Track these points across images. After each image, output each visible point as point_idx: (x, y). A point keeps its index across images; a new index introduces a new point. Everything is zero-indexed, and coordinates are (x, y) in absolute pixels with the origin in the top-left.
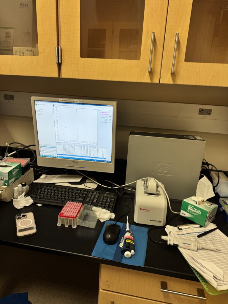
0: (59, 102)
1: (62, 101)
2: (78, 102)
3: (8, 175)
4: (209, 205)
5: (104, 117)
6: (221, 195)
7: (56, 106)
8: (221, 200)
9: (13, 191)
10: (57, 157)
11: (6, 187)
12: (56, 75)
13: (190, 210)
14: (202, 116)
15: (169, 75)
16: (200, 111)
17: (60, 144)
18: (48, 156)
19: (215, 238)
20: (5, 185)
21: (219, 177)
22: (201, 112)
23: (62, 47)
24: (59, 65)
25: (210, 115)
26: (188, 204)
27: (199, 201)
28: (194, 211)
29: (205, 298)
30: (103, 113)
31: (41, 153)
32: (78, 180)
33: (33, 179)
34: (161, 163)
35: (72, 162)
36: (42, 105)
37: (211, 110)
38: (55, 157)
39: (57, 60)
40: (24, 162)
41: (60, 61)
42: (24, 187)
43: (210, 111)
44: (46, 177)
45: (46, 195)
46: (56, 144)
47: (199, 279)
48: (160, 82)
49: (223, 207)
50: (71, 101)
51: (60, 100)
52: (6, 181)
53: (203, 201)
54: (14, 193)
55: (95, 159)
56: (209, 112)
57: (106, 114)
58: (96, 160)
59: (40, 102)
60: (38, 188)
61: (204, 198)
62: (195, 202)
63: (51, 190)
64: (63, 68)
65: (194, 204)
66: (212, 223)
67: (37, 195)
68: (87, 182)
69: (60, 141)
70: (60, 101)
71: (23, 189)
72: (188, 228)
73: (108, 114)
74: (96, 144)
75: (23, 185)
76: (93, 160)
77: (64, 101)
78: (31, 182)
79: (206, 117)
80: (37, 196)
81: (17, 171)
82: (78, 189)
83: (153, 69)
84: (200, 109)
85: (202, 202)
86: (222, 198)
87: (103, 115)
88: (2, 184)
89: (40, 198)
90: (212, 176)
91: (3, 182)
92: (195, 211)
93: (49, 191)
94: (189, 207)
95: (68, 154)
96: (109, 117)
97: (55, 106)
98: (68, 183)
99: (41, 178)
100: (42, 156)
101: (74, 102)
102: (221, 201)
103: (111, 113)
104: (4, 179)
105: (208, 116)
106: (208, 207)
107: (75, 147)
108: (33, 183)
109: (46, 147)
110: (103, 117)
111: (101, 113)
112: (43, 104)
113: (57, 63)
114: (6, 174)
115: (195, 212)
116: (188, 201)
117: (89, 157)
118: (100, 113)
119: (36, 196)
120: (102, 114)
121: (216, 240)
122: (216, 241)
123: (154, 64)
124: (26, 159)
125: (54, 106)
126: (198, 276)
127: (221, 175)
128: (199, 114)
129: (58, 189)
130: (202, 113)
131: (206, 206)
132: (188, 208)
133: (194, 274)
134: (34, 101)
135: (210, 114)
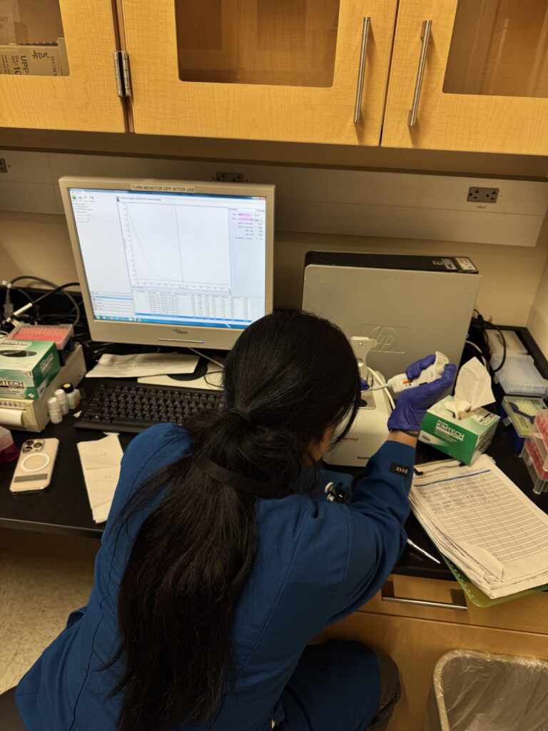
0: (130, 191)
1: (139, 189)
2: (177, 191)
3: (32, 376)
4: (481, 417)
5: (246, 225)
6: (507, 391)
7: (124, 200)
8: (507, 401)
9: (47, 407)
10: (135, 320)
11: (31, 401)
12: (120, 128)
13: (441, 432)
14: (474, 205)
15: (404, 127)
16: (470, 194)
17: (141, 289)
18: (115, 318)
19: (491, 488)
20: (28, 398)
21: (504, 345)
22: (474, 195)
23: (129, 52)
24: (126, 102)
25: (495, 202)
26: (436, 419)
27: (460, 413)
28: (449, 433)
29: (466, 606)
30: (241, 217)
31: (97, 313)
32: (190, 368)
33: (84, 368)
34: (379, 328)
35: (174, 330)
36: (88, 199)
37: (498, 190)
38: (130, 320)
39: (120, 87)
40: (60, 334)
41: (128, 92)
42: (70, 395)
43: (495, 192)
44: (113, 361)
45: (123, 410)
46: (132, 291)
47: (457, 576)
48: (382, 145)
49: (509, 418)
50: (160, 188)
51: (134, 184)
52: (29, 390)
53: (468, 411)
54: (50, 411)
55: (226, 323)
56: (491, 195)
57: (250, 217)
58: (230, 325)
59: (82, 193)
60: (102, 395)
61: (470, 403)
62: (452, 414)
63: (133, 398)
64: (136, 108)
65: (449, 418)
66: (485, 456)
67: (103, 412)
68: (208, 372)
69: (140, 285)
70: (133, 189)
71: (67, 398)
72: (436, 470)
73: (253, 217)
74: (228, 290)
75: (68, 391)
76: (224, 326)
77: (144, 190)
78: (81, 378)
79: (485, 207)
80: (104, 415)
81: (49, 362)
82: (193, 391)
83: (366, 112)
84: (471, 188)
85: (466, 413)
86: (508, 397)
87: (242, 222)
88: (22, 396)
89: (112, 419)
90: (489, 343)
91: (22, 391)
92: (452, 434)
93: (129, 399)
94: (438, 424)
95: (162, 313)
96: (256, 224)
97: (121, 200)
98: (167, 377)
99: (102, 365)
100: (101, 319)
101: (168, 191)
102: (505, 402)
103: (263, 216)
104: (25, 386)
105: (489, 206)
106: (479, 424)
107: (179, 296)
108: (85, 379)
109: (108, 298)
110: (241, 225)
111: (237, 217)
112: (92, 198)
113: (119, 96)
114: (29, 374)
115: (451, 437)
116: (436, 412)
117: (211, 319)
118: (234, 217)
119: (100, 414)
120: (240, 219)
121: (493, 492)
122: (492, 495)
123: (368, 97)
124: (63, 328)
125: (118, 200)
126: (454, 572)
127: (510, 338)
128: (468, 200)
129: (147, 394)
130: (475, 198)
131: (474, 421)
132: (437, 427)
133: (448, 569)
134: (68, 189)
135: (493, 200)
